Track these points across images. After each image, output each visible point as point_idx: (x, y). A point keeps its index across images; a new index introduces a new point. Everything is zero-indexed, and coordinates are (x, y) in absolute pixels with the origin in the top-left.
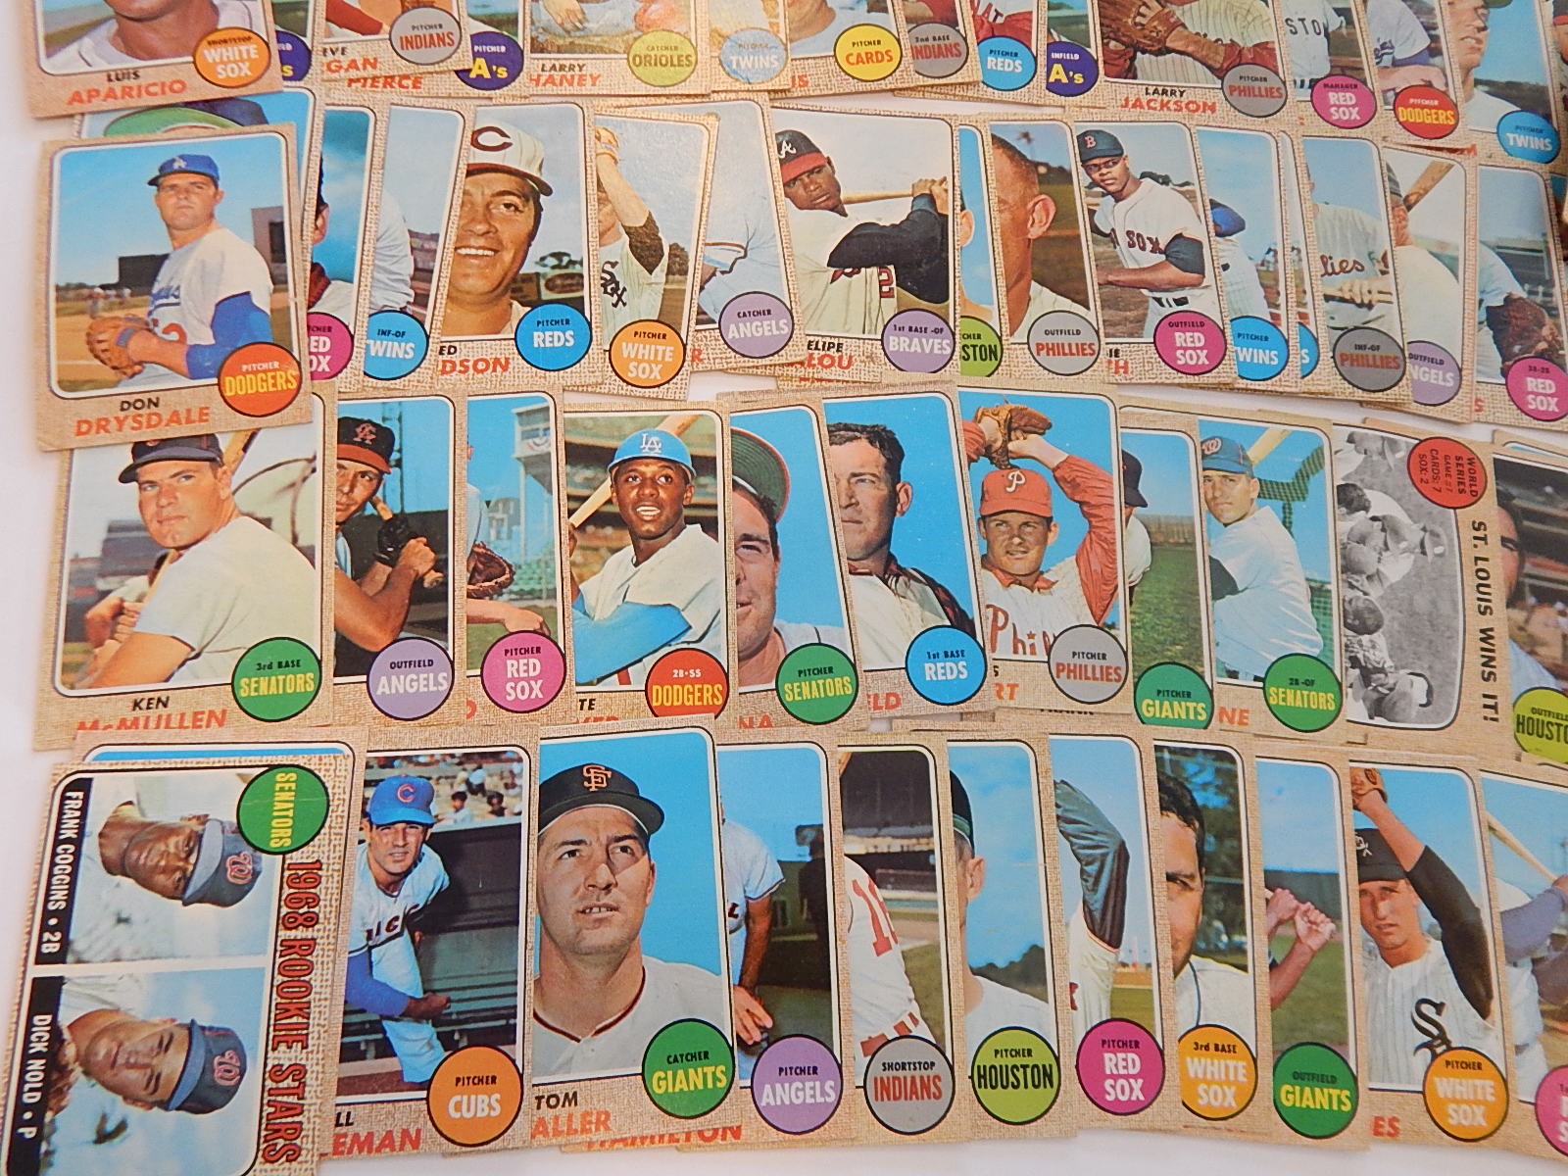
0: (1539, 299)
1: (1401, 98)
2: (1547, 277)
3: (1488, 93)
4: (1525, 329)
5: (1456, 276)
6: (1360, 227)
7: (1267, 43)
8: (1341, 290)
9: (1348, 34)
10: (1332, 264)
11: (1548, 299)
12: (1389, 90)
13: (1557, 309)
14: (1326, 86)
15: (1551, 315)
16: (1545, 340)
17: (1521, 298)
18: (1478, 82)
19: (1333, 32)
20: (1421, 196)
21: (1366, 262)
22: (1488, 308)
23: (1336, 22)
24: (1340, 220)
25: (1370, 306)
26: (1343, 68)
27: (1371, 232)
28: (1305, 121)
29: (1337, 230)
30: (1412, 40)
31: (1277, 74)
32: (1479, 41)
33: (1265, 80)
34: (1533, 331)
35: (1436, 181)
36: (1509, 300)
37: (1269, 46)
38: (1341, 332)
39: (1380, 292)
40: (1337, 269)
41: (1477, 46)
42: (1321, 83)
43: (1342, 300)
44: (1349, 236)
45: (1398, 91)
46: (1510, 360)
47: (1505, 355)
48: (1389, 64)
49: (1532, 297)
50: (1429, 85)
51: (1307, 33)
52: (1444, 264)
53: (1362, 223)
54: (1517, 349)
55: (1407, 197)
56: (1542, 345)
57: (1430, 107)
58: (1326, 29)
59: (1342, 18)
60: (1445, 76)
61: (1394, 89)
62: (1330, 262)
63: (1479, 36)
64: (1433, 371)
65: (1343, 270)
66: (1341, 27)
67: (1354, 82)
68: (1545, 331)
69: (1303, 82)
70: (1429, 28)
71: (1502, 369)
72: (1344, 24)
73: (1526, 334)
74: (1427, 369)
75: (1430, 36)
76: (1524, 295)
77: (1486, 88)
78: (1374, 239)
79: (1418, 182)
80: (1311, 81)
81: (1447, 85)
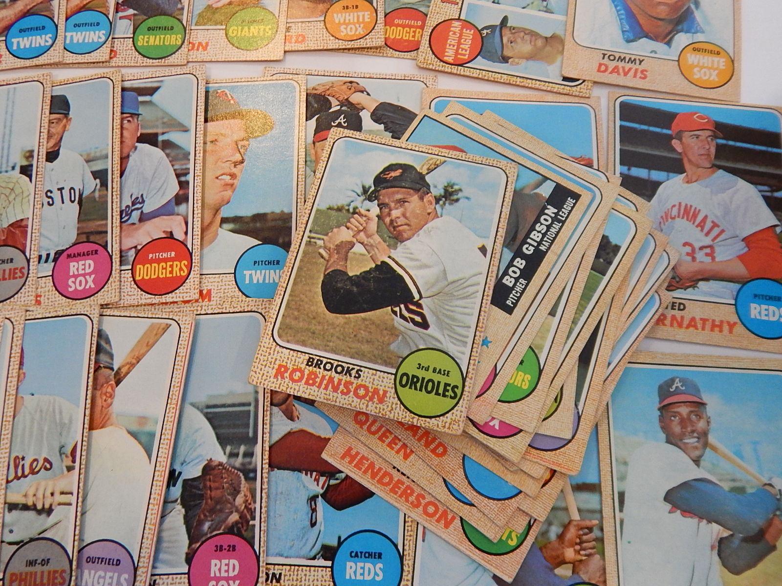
0: (238, 461)
1: (142, 254)
2: (251, 434)
3: (233, 231)
4: (218, 501)
5: (150, 457)
6: (58, 417)
7: (22, 220)
8: (25, 496)
9: (100, 196)
10: (23, 465)
11: (248, 460)
12: (131, 248)
13: (255, 471)
14: (69, 256)
15: (247, 478)
16: (237, 511)
17: (221, 464)
18: (224, 220)
19: (87, 197)
20: (132, 366)
21: (55, 459)
22: (185, 481)
23: (92, 184)
24: (41, 411)
25: (49, 511)
26: (88, 234)
27: (67, 421)
28: (42, 299)
29: (36, 424)
30: (162, 191)
31: (24, 253)
32: (233, 176)
33: (12, 260)
34: (228, 501)
35: (150, 346)
36: (208, 469)
37: (24, 223)
38: (15, 547)
39: (62, 493)
40: (27, 471)
41: (231, 182)
42: (65, 254)
43: (25, 507)
44: (46, 429)
45: (139, 247)
46: (197, 542)
47: (194, 534)
48: (136, 221)
49: (232, 460)
50: (171, 236)
51: (63, 202)
52: (140, 443)
53: (61, 413)
54: (206, 526)
55: (119, 369)
56: (234, 517)
57: (166, 260)
58: (81, 195)
59: (98, 181)
60: (186, 223)
61: (135, 247)
62: (21, 463)
63: (234, 170)
64: (109, 574)
65: (33, 472)
66: (94, 191)
67: (96, 247)
68: (239, 500)
69: (48, 255)
70: (180, 175)
71: (187, 554)
72: (98, 186)
73: (218, 508)
74: (101, 573)
75: (180, 183)
76: (224, 459)
77: (231, 226)
78: (69, 428)
79: (132, 351)
80: (56, 254)
81: (186, 233)
